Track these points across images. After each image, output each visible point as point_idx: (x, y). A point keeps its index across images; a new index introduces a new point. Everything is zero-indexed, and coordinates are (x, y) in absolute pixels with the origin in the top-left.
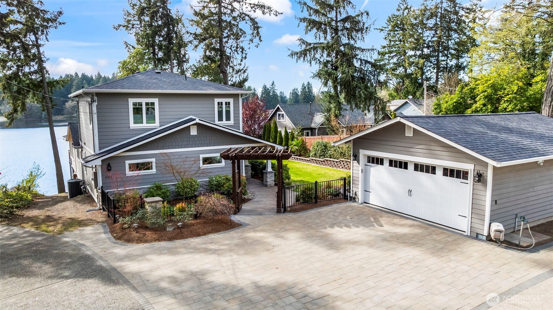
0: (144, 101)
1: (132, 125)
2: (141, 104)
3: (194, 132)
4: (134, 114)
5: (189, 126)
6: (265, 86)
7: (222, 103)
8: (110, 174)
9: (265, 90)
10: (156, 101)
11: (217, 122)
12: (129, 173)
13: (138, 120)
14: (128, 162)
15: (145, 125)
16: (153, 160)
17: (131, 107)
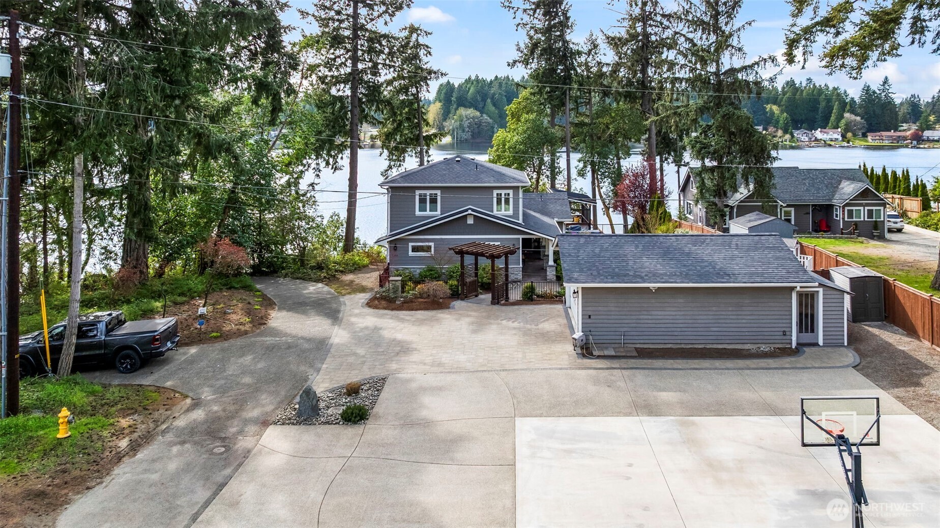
0: (428, 192)
1: (418, 213)
2: (425, 195)
3: (470, 221)
4: (420, 203)
5: (466, 215)
6: (869, 87)
7: (501, 194)
8: (398, 252)
9: (866, 94)
10: (439, 192)
11: (495, 213)
12: (411, 253)
13: (423, 209)
14: (411, 244)
15: (428, 213)
16: (432, 244)
17: (417, 198)
